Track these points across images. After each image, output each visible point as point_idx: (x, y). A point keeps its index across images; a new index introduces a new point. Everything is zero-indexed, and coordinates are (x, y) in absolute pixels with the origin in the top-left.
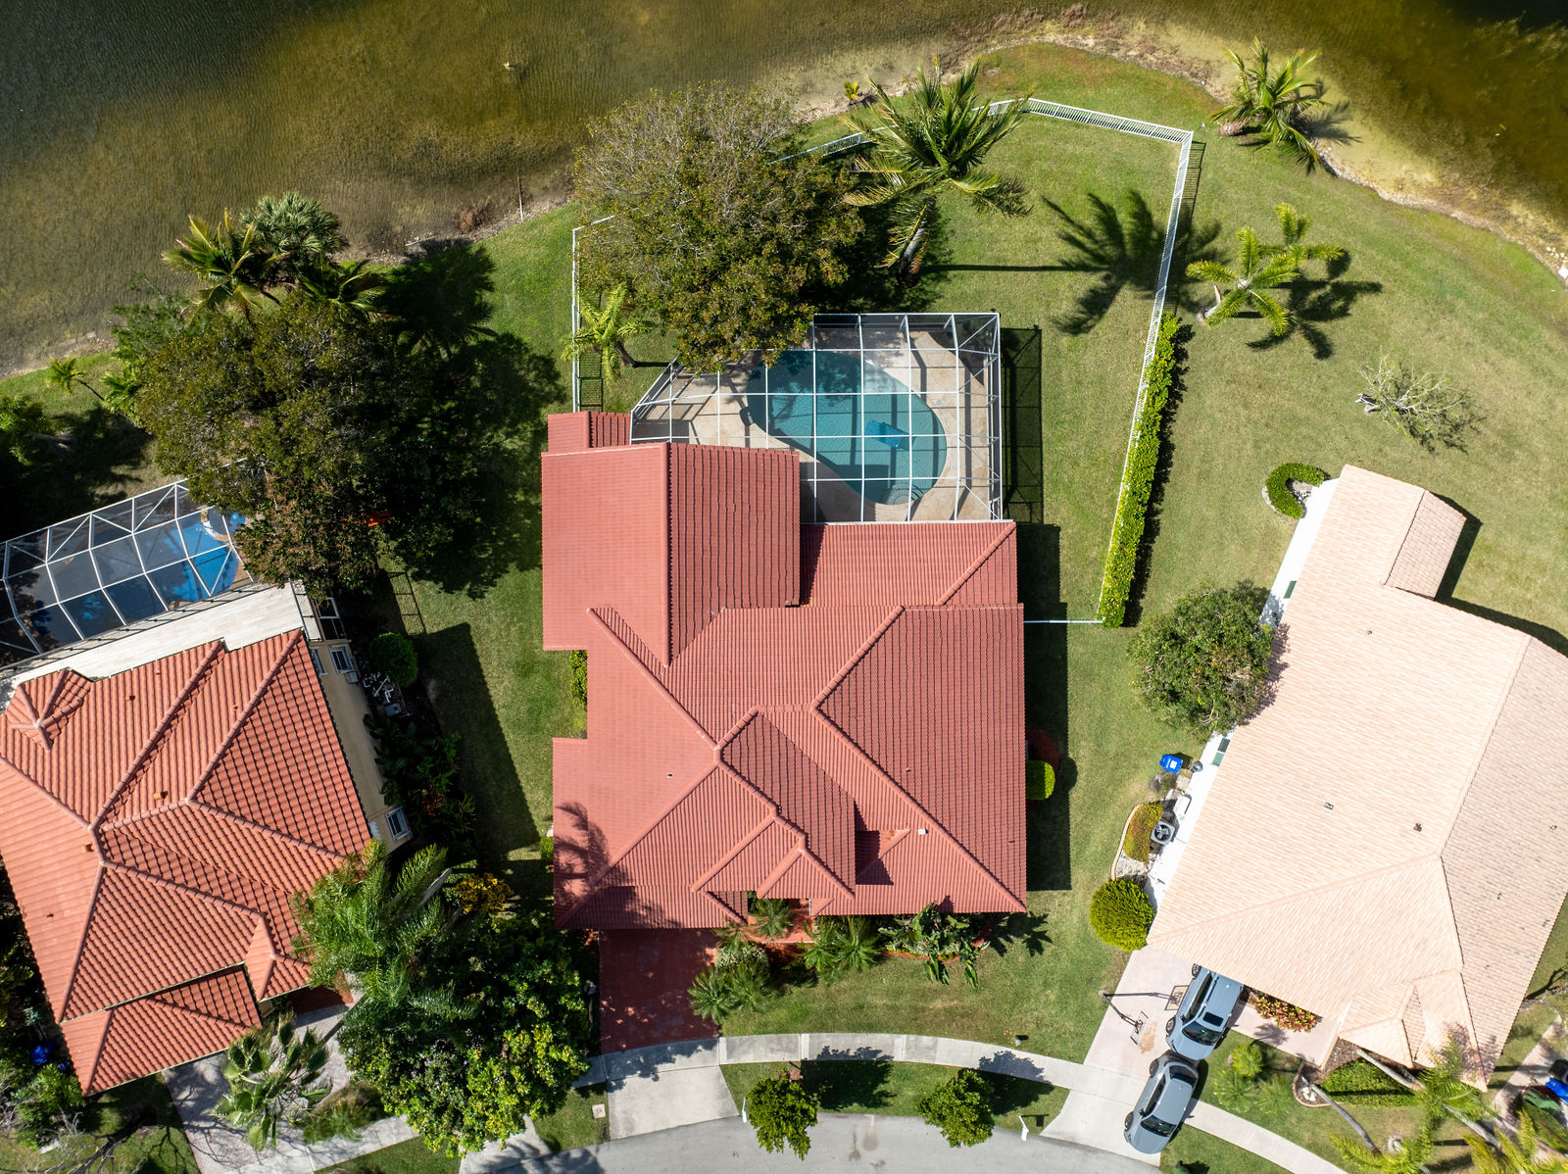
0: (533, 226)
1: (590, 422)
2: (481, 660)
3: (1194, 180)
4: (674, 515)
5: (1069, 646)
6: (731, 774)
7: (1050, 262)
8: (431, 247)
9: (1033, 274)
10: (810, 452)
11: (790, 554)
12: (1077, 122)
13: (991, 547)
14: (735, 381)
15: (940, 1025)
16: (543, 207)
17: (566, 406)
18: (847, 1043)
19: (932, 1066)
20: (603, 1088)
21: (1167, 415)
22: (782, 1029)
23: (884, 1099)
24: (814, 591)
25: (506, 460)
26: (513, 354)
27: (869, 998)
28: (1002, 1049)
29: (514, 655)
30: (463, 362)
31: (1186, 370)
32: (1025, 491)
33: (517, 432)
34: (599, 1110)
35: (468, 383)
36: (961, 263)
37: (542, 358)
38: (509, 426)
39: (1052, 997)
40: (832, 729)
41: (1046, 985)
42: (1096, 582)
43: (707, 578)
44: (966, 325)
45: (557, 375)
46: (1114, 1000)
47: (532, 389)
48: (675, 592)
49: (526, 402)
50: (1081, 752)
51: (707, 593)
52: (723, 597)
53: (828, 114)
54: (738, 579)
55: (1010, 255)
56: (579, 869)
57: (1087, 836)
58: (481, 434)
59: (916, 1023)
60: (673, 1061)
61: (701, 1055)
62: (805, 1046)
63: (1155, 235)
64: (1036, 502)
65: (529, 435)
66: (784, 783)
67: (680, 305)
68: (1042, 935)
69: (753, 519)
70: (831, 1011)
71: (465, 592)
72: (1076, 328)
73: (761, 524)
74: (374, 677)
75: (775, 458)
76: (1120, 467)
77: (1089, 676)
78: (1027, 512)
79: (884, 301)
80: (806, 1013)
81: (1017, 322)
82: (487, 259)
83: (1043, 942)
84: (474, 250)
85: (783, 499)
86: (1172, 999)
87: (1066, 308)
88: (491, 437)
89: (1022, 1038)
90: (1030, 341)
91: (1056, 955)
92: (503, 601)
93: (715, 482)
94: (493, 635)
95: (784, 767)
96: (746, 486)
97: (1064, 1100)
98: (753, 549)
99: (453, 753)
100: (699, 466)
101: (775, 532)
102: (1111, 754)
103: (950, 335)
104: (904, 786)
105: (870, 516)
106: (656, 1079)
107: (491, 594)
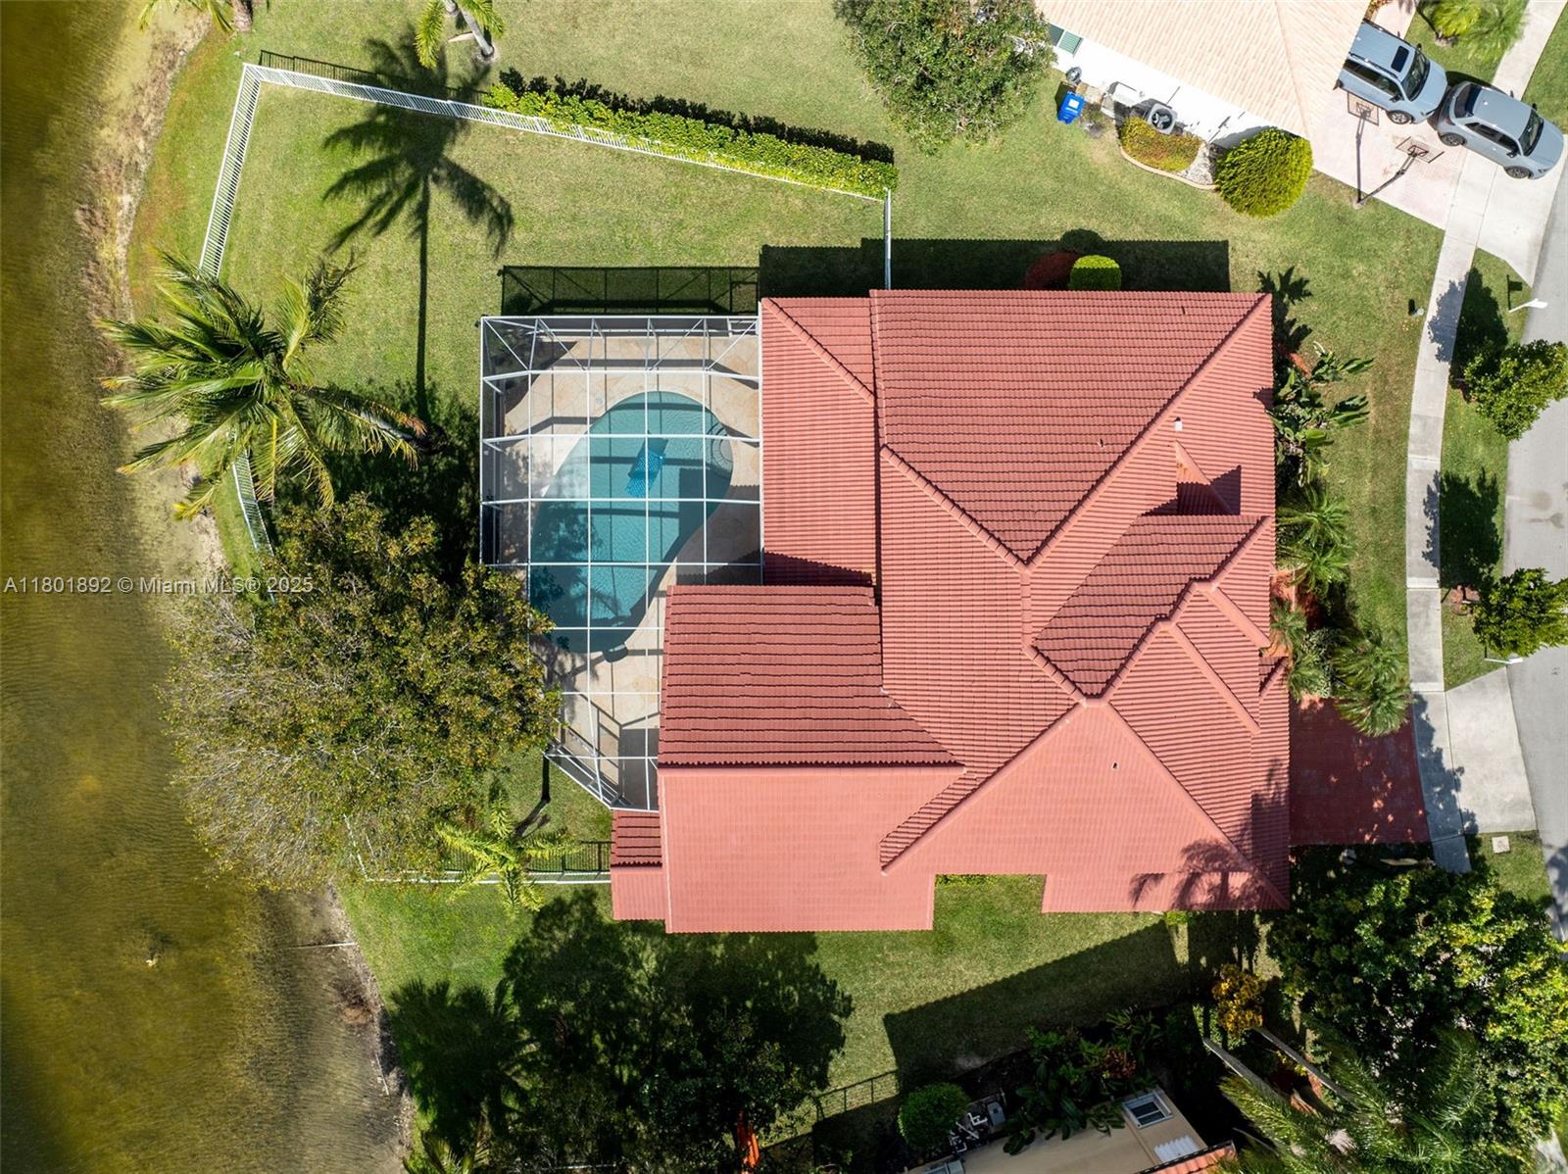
0: (362, 930)
1: (625, 865)
2: (931, 1000)
3: (309, 65)
4: (758, 759)
5: (917, 236)
6: (1118, 683)
7: (414, 255)
8: (389, 1061)
9: (430, 275)
10: (661, 572)
11: (806, 599)
12: (229, 217)
13: (796, 331)
14: (568, 668)
15: (1397, 411)
16: (338, 916)
17: (600, 891)
18: (1418, 528)
19: (1446, 422)
20: (1472, 840)
21: (617, 104)
22: (1401, 612)
23: (1488, 483)
24: (854, 567)
25: (670, 968)
26: (531, 959)
27: (1364, 501)
28: (1426, 333)
29: (926, 957)
30: (541, 1024)
31: (558, 80)
32: (715, 291)
33: (634, 954)
34: (1500, 845)
35: (569, 1017)
36: (414, 370)
37: (537, 921)
38: (626, 964)
39: (1361, 268)
40: (1054, 544)
41: (1346, 275)
42: (835, 201)
43: (843, 713)
44: (497, 360)
45: (559, 901)
46: (1366, 190)
47: (578, 935)
48: (864, 758)
49: (596, 942)
50: (1052, 224)
51: (864, 713)
52: (867, 691)
53: (217, 543)
54: (841, 670)
55: (406, 307)
56: (1216, 879)
57: (1163, 219)
58: (637, 1001)
59: (1394, 441)
60: (1440, 751)
61: (1432, 715)
62: (1422, 582)
63: (382, 119)
64: (731, 277)
65: (638, 938)
66: (1125, 610)
67: (466, 750)
68: (1285, 279)
69: (759, 649)
70: (1380, 550)
71: (843, 1021)
72: (503, 221)
73: (766, 638)
74: (953, 1139)
75: (676, 618)
76: (685, 167)
77: (957, 212)
78: (743, 288)
79: (463, 473)
80: (1382, 582)
81: (494, 295)
82: (406, 990)
83: (1293, 278)
84: (394, 1007)
85: (732, 609)
86: (1364, 115)
87: (477, 235)
88: (641, 987)
89: (1412, 309)
90: (519, 281)
91: (1310, 263)
92: (856, 972)
93: (711, 701)
94: (899, 984)
95: (1104, 611)
96: (715, 659)
97: (1489, 256)
98: (800, 649)
99: (1052, 1036)
100: (689, 724)
101: (777, 619)
102: (1056, 185)
103: (510, 384)
104: (1122, 448)
105: (752, 492)
106: (1461, 770)
107: (847, 987)
